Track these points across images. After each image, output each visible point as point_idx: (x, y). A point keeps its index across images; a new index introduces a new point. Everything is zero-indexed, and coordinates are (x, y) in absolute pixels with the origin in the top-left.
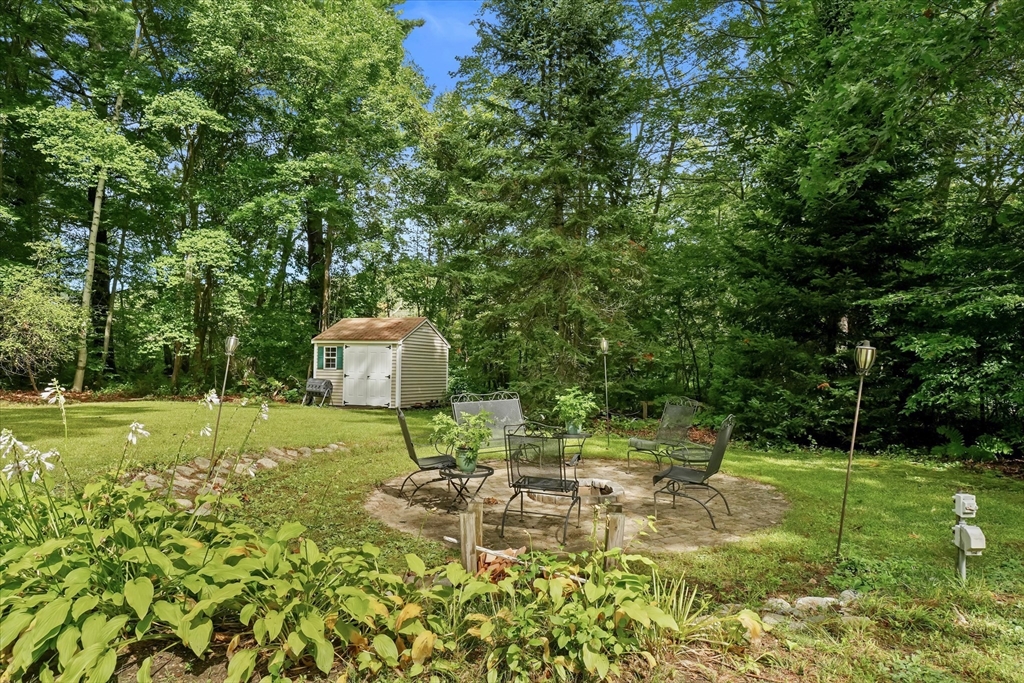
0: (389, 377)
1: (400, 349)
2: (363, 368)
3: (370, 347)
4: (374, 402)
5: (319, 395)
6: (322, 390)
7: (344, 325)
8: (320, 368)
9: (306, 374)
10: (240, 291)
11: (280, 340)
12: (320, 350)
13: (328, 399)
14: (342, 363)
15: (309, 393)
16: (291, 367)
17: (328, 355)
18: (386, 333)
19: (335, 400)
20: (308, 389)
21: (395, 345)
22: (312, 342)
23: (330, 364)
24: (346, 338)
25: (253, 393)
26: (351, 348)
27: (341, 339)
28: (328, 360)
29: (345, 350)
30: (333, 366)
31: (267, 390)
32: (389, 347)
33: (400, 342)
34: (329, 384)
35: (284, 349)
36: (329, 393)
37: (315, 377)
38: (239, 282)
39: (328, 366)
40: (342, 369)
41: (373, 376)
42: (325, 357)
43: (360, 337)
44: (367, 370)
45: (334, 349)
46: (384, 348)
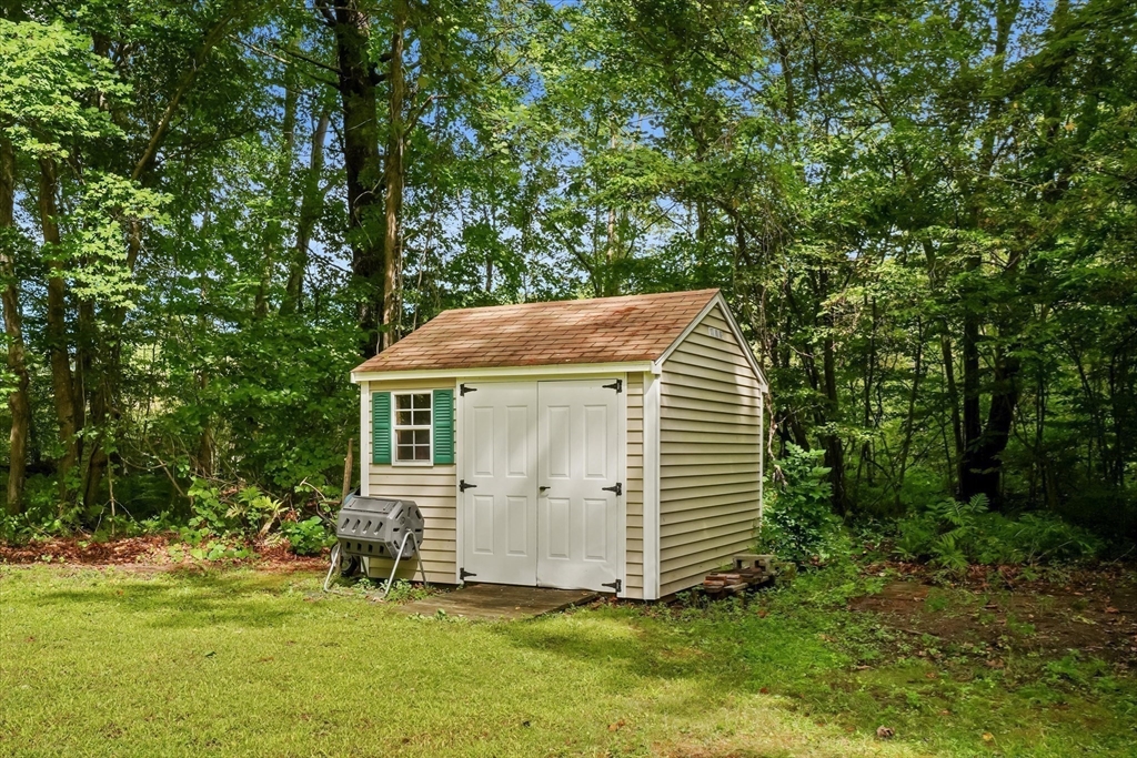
0: (617, 490)
1: (655, 390)
2: (524, 459)
3: (547, 389)
4: (569, 576)
5: (382, 551)
6: (388, 536)
7: (452, 327)
8: (381, 460)
9: (342, 477)
10: (127, 226)
11: (275, 384)
12: (380, 400)
13: (409, 562)
14: (451, 443)
15: (347, 544)
16: (306, 456)
17: (405, 418)
18: (598, 340)
19: (430, 567)
20: (342, 531)
21: (636, 377)
22: (354, 380)
23: (412, 447)
24: (465, 361)
25: (205, 531)
26: (481, 393)
27: (446, 366)
28: (405, 436)
29: (460, 402)
30: (423, 454)
31: (243, 521)
32: (617, 386)
33: (657, 368)
34: (411, 516)
35: (290, 411)
36: (413, 543)
37: (365, 492)
38: (126, 197)
39: (405, 454)
40: (451, 463)
41: (561, 485)
42: (395, 426)
43: (509, 355)
44: (538, 470)
45: (423, 401)
46: (595, 391)
